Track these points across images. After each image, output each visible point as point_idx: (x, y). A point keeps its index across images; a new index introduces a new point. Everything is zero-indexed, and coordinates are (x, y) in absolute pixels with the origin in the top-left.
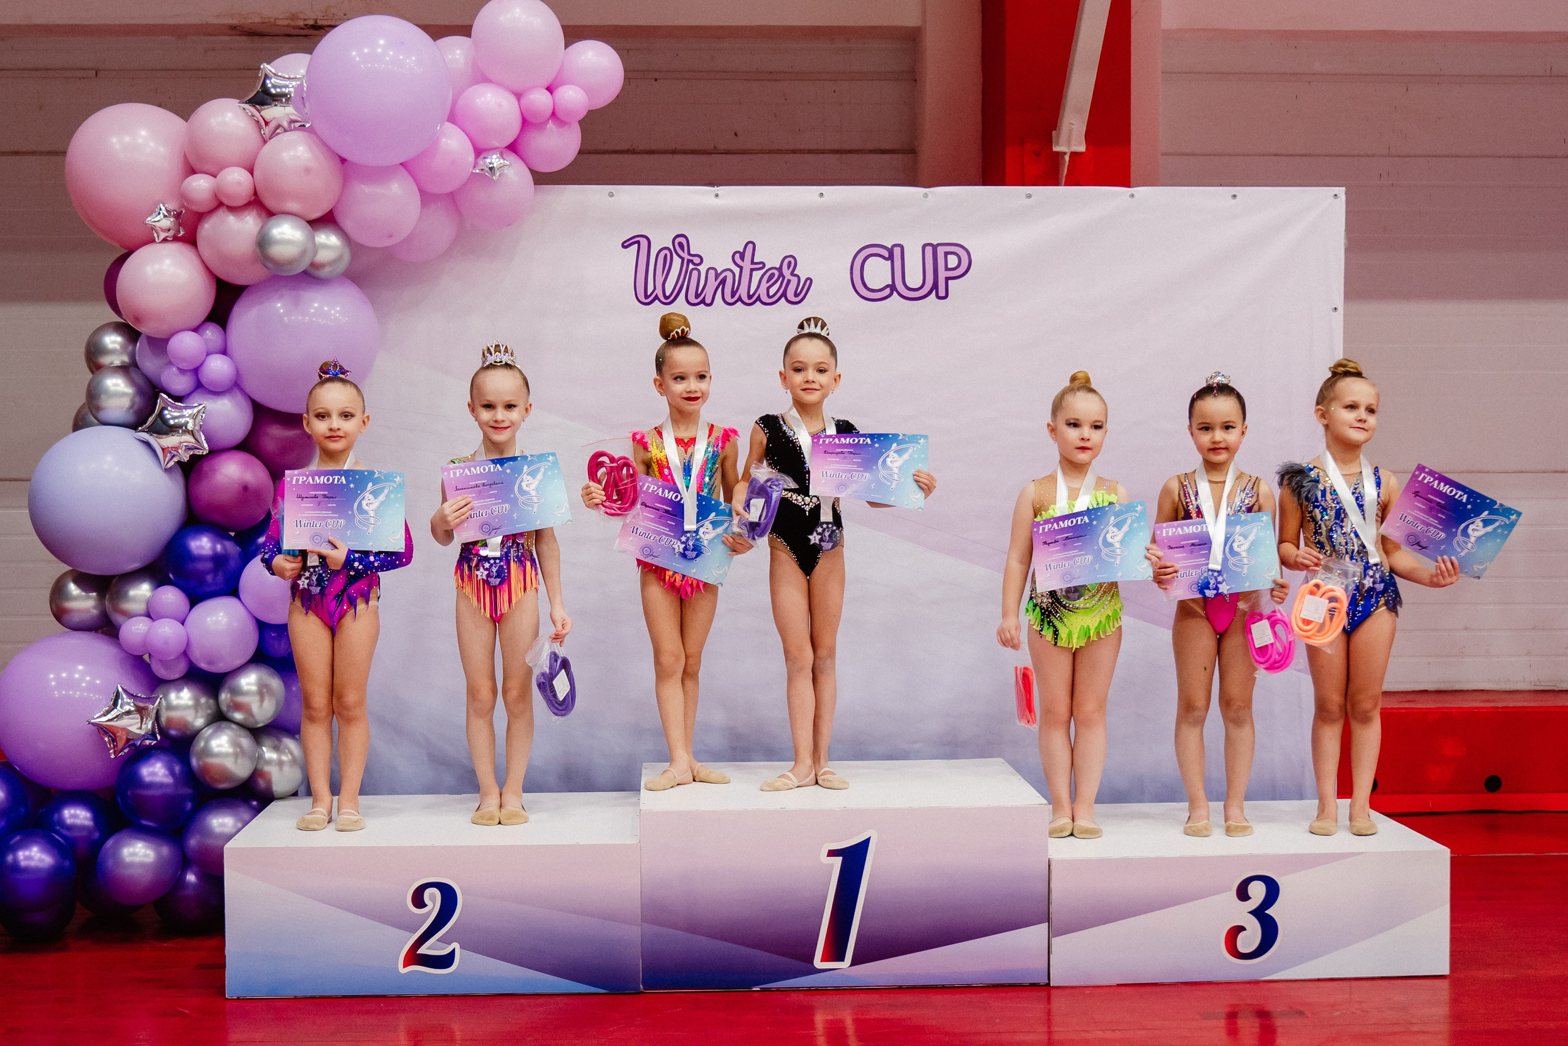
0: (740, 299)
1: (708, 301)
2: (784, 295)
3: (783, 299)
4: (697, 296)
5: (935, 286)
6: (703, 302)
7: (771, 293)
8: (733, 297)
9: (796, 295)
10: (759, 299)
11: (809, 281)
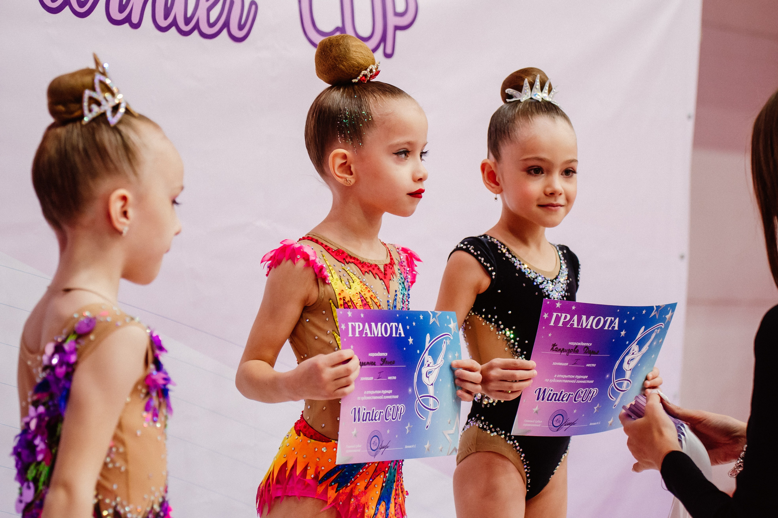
0: (174, 23)
1: (135, 19)
2: (226, 25)
3: (225, 31)
4: (122, 9)
5: (384, 39)
6: (128, 20)
7: (212, 20)
8: (166, 17)
9: (241, 27)
10: (197, 26)
11: (253, 7)
